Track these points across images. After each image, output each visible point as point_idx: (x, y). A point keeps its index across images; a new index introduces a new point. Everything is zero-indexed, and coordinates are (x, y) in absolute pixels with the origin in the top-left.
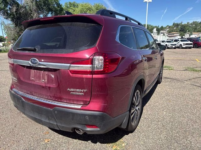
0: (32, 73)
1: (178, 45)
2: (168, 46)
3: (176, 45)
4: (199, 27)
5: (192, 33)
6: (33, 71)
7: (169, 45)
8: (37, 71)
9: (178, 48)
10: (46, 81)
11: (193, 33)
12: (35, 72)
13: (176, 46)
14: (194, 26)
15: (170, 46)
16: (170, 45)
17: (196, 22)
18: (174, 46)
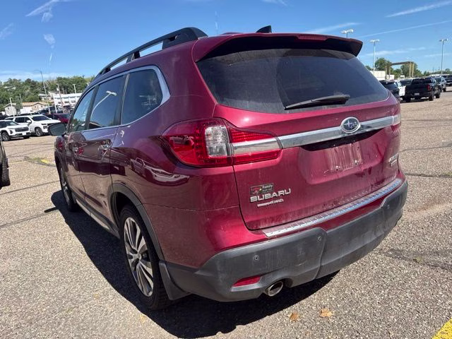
0: (330, 156)
1: (31, 130)
2: (10, 134)
3: (26, 129)
4: (28, 91)
5: (19, 103)
6: (330, 152)
7: (11, 132)
8: (341, 147)
9: (33, 135)
10: (360, 160)
11: (23, 104)
12: (337, 150)
13: (28, 131)
14: (14, 88)
15: (15, 133)
16: (14, 131)
17: (15, 80)
18: (24, 133)
